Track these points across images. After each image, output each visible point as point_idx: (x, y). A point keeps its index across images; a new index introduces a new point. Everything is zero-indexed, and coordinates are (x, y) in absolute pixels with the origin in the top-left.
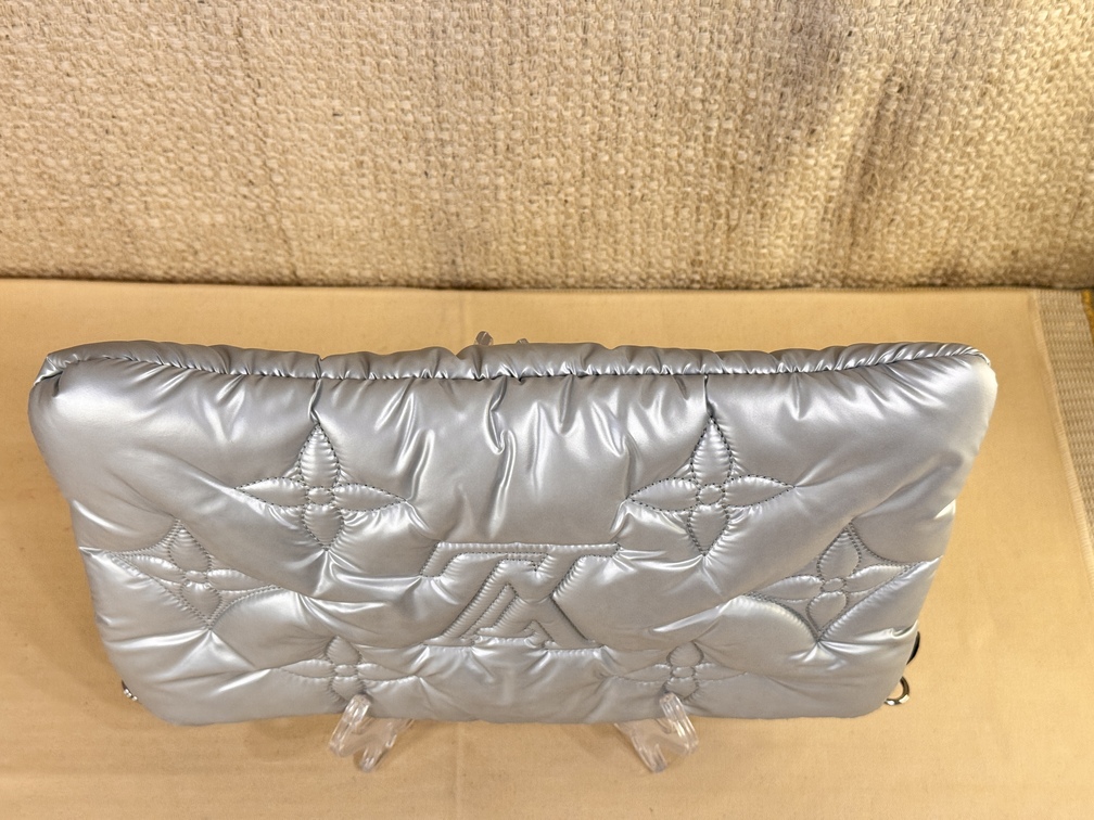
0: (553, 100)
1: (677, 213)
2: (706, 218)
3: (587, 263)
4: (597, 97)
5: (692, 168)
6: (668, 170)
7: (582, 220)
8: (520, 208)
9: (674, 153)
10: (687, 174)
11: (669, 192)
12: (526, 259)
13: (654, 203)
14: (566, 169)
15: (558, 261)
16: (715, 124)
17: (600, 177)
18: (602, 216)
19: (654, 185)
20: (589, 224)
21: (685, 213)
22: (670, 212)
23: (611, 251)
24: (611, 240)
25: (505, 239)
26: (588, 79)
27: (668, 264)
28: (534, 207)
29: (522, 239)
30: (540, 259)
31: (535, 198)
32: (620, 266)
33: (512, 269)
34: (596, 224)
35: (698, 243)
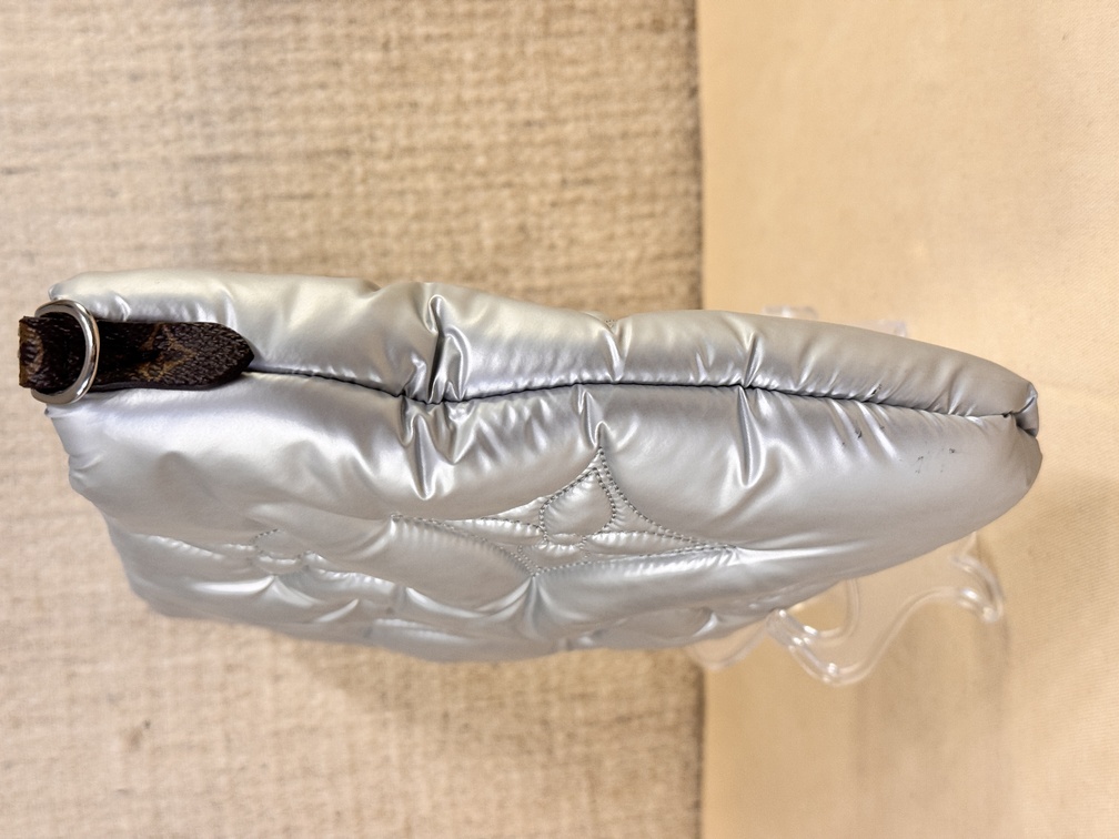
0: (393, 227)
1: (573, 62)
2: (578, 22)
3: (662, 169)
4: (385, 177)
5: (494, 51)
6: (502, 81)
7: (587, 182)
8: (562, 261)
9: (471, 76)
10: (503, 57)
11: (536, 75)
12: (653, 250)
13: (552, 93)
14: (500, 207)
15: (659, 207)
16: (420, 31)
17: (513, 164)
18: (578, 157)
19: (523, 96)
20: (594, 173)
21: (569, 51)
22: (569, 71)
23: (640, 142)
24: (619, 143)
25: (617, 276)
26: (360, 189)
27: (661, 63)
28: (561, 243)
29: (616, 257)
30: (655, 232)
31: (546, 242)
32: (667, 127)
33: (673, 265)
34: (591, 163)
35: (621, 29)
